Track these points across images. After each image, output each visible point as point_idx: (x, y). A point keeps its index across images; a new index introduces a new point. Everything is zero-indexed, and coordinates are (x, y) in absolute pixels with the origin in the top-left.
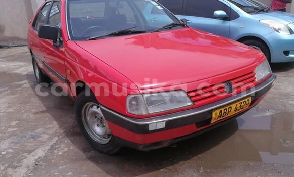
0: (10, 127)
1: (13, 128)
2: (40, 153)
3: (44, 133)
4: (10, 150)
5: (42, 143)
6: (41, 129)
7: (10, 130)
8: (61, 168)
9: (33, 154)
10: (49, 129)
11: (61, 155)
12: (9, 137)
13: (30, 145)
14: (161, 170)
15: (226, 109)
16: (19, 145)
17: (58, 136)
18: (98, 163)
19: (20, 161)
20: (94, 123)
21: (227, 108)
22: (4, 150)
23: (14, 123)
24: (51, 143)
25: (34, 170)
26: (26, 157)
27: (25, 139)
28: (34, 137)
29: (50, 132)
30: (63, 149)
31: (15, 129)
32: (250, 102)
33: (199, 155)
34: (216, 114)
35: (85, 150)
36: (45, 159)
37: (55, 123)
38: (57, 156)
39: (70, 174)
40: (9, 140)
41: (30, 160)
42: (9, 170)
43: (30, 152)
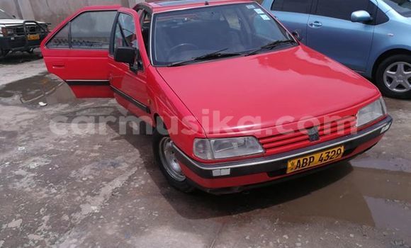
0: (92, 151)
1: (95, 153)
2: (118, 183)
3: (124, 161)
4: (91, 177)
5: (121, 173)
6: (121, 157)
7: (92, 154)
8: (135, 201)
9: (111, 183)
10: (130, 157)
11: (137, 187)
12: (91, 162)
13: (110, 173)
14: (234, 216)
15: (307, 159)
16: (99, 172)
17: (138, 167)
18: (172, 200)
19: (98, 189)
20: (171, 158)
21: (308, 157)
22: (85, 176)
23: (96, 147)
24: (130, 174)
25: (110, 199)
26: (104, 186)
27: (106, 167)
28: (114, 165)
29: (131, 161)
30: (140, 181)
31: (97, 154)
32: (342, 151)
33: (281, 205)
34: (293, 164)
35: (161, 185)
36: (122, 190)
37: (137, 151)
38: (133, 188)
39: (143, 208)
40: (91, 166)
41: (108, 189)
42: (88, 197)
43: (108, 181)
